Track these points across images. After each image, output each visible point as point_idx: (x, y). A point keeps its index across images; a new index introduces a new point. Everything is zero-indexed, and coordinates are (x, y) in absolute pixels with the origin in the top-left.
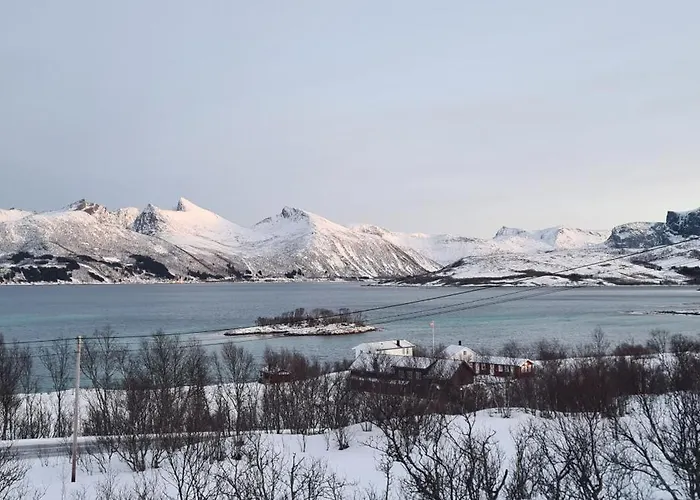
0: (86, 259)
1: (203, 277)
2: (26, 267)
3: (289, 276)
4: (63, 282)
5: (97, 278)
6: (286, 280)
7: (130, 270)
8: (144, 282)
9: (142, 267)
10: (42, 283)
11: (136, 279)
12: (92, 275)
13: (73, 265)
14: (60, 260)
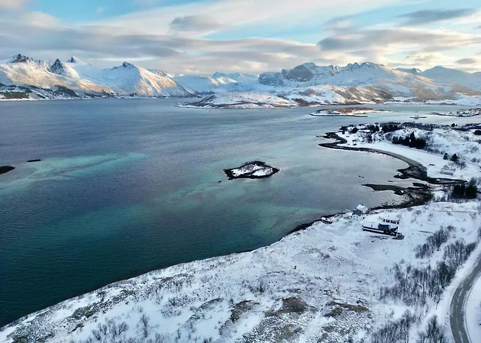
0: (34, 87)
1: (92, 96)
2: (4, 91)
3: (132, 95)
4: (25, 99)
5: (42, 97)
6: (131, 97)
7: (57, 93)
8: (65, 99)
9: (62, 91)
10: (15, 99)
11: (60, 97)
12: (39, 95)
13: (29, 91)
14: (21, 88)
